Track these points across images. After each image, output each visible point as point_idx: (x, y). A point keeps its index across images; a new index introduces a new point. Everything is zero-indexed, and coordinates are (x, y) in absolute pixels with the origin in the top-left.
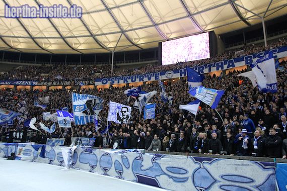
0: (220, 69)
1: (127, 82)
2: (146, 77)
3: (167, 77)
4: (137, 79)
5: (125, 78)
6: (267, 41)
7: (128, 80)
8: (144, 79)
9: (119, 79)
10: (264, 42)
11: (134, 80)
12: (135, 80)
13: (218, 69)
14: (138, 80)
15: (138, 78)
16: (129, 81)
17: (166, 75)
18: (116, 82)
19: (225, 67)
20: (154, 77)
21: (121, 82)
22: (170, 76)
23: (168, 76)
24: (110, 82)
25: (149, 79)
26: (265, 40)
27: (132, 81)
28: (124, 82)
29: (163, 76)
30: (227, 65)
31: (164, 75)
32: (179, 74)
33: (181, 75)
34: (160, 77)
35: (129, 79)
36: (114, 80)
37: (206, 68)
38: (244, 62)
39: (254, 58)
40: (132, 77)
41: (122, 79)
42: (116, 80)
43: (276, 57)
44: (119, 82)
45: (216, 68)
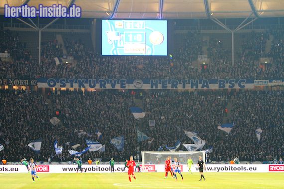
0: (195, 87)
1: (83, 86)
2: (108, 83)
3: (135, 86)
4: (96, 84)
5: (80, 81)
7: (85, 84)
8: (106, 85)
9: (72, 81)
11: (92, 84)
12: (94, 85)
13: (192, 87)
14: (98, 86)
15: (97, 82)
17: (134, 83)
18: (68, 85)
20: (119, 85)
22: (138, 86)
23: (137, 86)
24: (60, 84)
25: (113, 85)
27: (91, 86)
28: (79, 86)
29: (130, 84)
30: (201, 85)
32: (150, 85)
33: (152, 87)
34: (126, 85)
35: (86, 82)
36: (65, 82)
37: (180, 83)
38: (218, 84)
39: (227, 83)
40: (90, 81)
41: (76, 82)
42: (67, 81)
43: (244, 86)
44: (72, 85)
45: (190, 85)
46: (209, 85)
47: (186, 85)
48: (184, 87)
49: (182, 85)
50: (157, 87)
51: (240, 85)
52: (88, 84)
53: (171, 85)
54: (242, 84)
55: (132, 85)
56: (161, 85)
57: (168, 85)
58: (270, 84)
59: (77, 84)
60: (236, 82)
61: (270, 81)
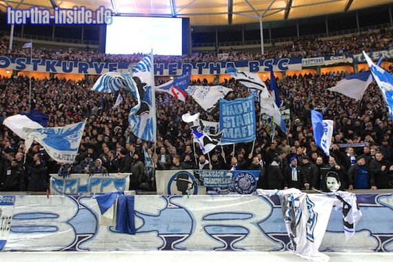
0: (215, 72)
1: (54, 70)
2: (92, 67)
4: (74, 68)
5: (48, 62)
6: (264, 48)
7: (56, 68)
8: (88, 70)
9: (36, 62)
10: (261, 48)
11: (68, 68)
12: (71, 70)
13: (212, 72)
14: (76, 70)
15: (76, 66)
16: (59, 69)
17: (129, 68)
18: (30, 67)
19: (223, 70)
20: (108, 70)
21: (42, 68)
24: (15, 65)
25: (99, 71)
26: (262, 45)
27: (64, 70)
28: (48, 70)
29: (123, 70)
30: (225, 69)
31: (127, 68)
33: (155, 73)
34: (118, 70)
35: (59, 65)
36: (24, 63)
37: (194, 68)
38: (248, 68)
39: (262, 65)
40: (65, 64)
41: (43, 64)
42: (28, 62)
43: (287, 68)
44: (35, 68)
45: (209, 70)
46: (237, 68)
47: (203, 70)
48: (200, 72)
49: (197, 70)
50: (162, 73)
51: (280, 67)
52: (61, 68)
53: (181, 70)
54: (284, 66)
55: (126, 70)
56: (168, 70)
57: (178, 70)
58: (327, 63)
59: (45, 67)
60: (275, 63)
61: (327, 58)
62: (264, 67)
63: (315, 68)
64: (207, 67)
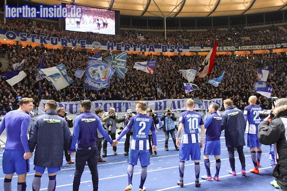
0: (143, 51)
1: (46, 43)
2: (70, 42)
3: (94, 47)
5: (42, 37)
7: (47, 41)
8: (67, 44)
9: (34, 37)
11: (54, 42)
12: (56, 43)
13: (141, 50)
14: (59, 44)
15: (59, 41)
17: (93, 45)
18: (29, 40)
20: (80, 44)
21: (37, 41)
22: (97, 47)
24: (20, 38)
25: (74, 45)
27: (52, 43)
28: (41, 42)
29: (89, 45)
30: (148, 49)
31: (91, 44)
32: (107, 47)
33: (108, 49)
34: (86, 45)
35: (48, 39)
36: (26, 37)
37: (131, 47)
38: (161, 49)
39: (169, 48)
40: (52, 39)
41: (38, 38)
42: (28, 36)
43: (182, 51)
44: (33, 41)
45: (140, 49)
46: (155, 49)
47: (136, 48)
48: (135, 50)
49: (133, 48)
50: (112, 49)
51: (179, 51)
52: (50, 41)
53: (124, 48)
54: (180, 50)
55: (91, 46)
56: (116, 47)
57: (122, 48)
58: (202, 50)
59: (39, 40)
60: (176, 48)
61: (202, 48)
62: (170, 49)
63: (196, 52)
64: (138, 47)
